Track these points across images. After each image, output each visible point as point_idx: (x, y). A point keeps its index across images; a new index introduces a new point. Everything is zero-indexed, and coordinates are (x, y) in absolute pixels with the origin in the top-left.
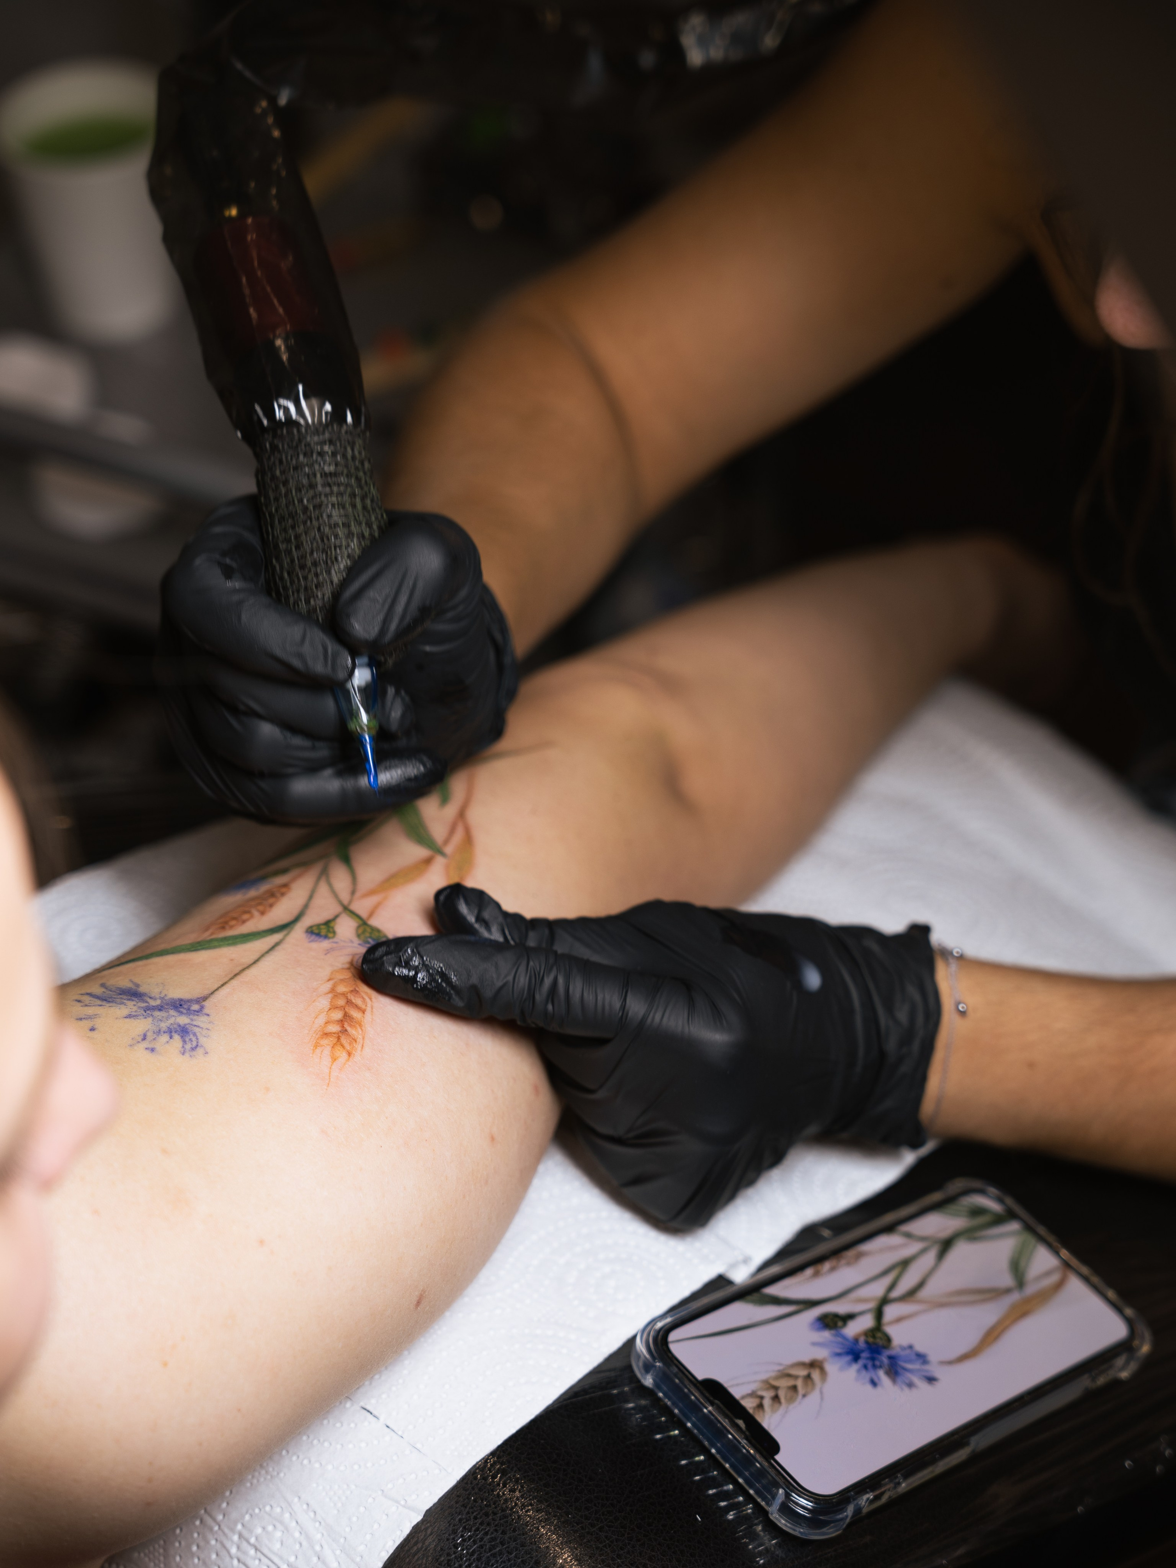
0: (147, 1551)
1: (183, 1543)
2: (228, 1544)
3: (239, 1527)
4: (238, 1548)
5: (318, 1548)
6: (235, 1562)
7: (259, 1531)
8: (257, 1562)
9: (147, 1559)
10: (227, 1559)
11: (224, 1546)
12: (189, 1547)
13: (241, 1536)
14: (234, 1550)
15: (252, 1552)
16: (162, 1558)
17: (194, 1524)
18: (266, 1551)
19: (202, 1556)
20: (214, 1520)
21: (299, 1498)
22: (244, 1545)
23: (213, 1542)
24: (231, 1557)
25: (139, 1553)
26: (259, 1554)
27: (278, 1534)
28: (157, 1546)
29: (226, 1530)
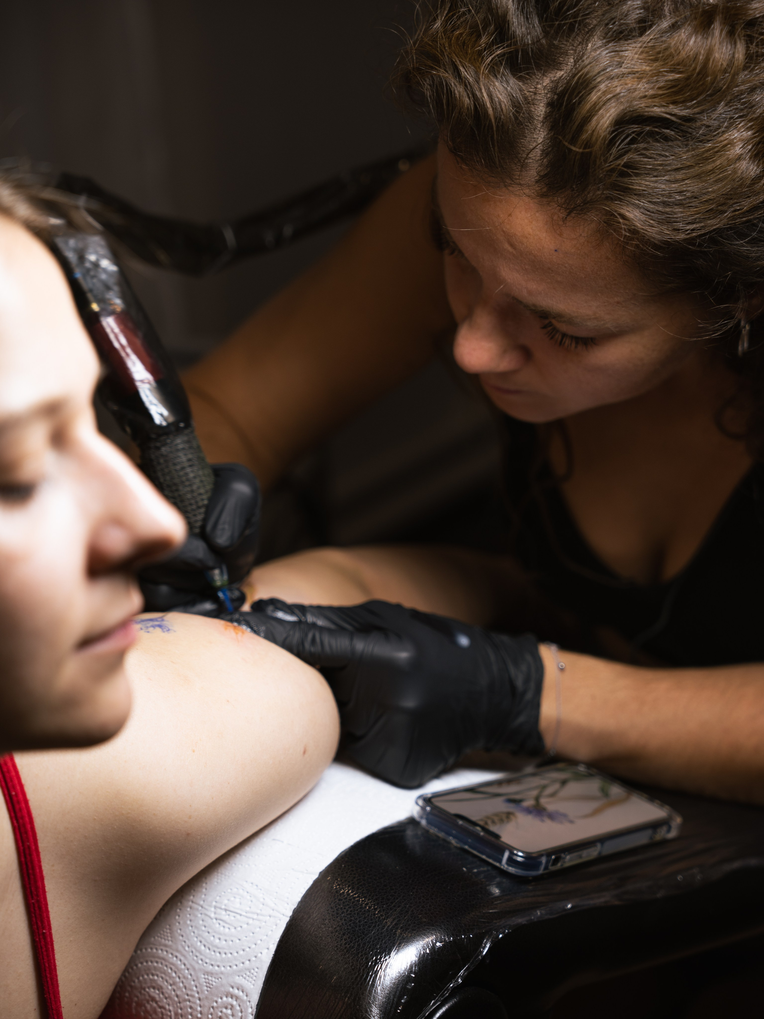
0: (159, 935)
1: (181, 922)
2: (209, 913)
3: (214, 903)
4: (215, 913)
5: (262, 900)
6: (214, 920)
7: (226, 902)
8: (227, 916)
9: (160, 939)
10: (209, 920)
11: (206, 915)
12: (185, 923)
13: (215, 907)
14: (212, 915)
15: (224, 912)
16: (169, 935)
17: (187, 911)
18: (232, 909)
19: (193, 924)
20: (199, 904)
21: (247, 882)
22: (219, 911)
23: (199, 915)
24: (212, 919)
25: (154, 938)
26: (228, 912)
27: (238, 900)
28: (165, 930)
29: (207, 907)
